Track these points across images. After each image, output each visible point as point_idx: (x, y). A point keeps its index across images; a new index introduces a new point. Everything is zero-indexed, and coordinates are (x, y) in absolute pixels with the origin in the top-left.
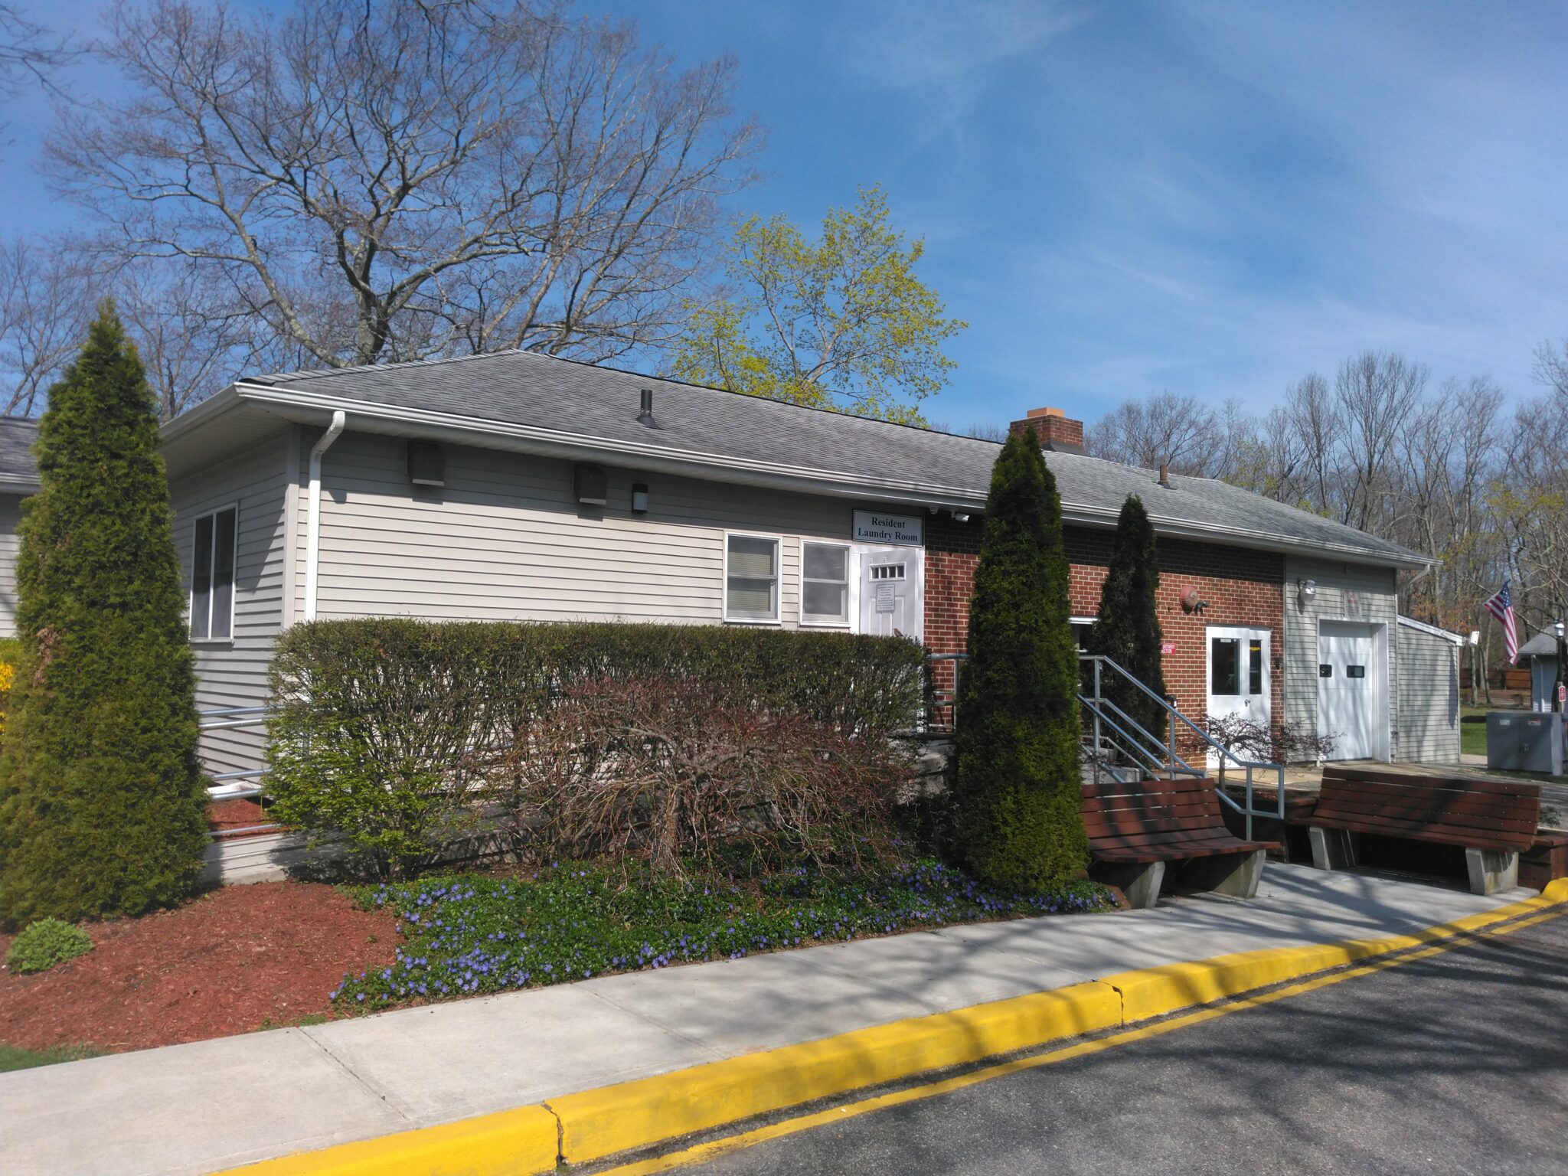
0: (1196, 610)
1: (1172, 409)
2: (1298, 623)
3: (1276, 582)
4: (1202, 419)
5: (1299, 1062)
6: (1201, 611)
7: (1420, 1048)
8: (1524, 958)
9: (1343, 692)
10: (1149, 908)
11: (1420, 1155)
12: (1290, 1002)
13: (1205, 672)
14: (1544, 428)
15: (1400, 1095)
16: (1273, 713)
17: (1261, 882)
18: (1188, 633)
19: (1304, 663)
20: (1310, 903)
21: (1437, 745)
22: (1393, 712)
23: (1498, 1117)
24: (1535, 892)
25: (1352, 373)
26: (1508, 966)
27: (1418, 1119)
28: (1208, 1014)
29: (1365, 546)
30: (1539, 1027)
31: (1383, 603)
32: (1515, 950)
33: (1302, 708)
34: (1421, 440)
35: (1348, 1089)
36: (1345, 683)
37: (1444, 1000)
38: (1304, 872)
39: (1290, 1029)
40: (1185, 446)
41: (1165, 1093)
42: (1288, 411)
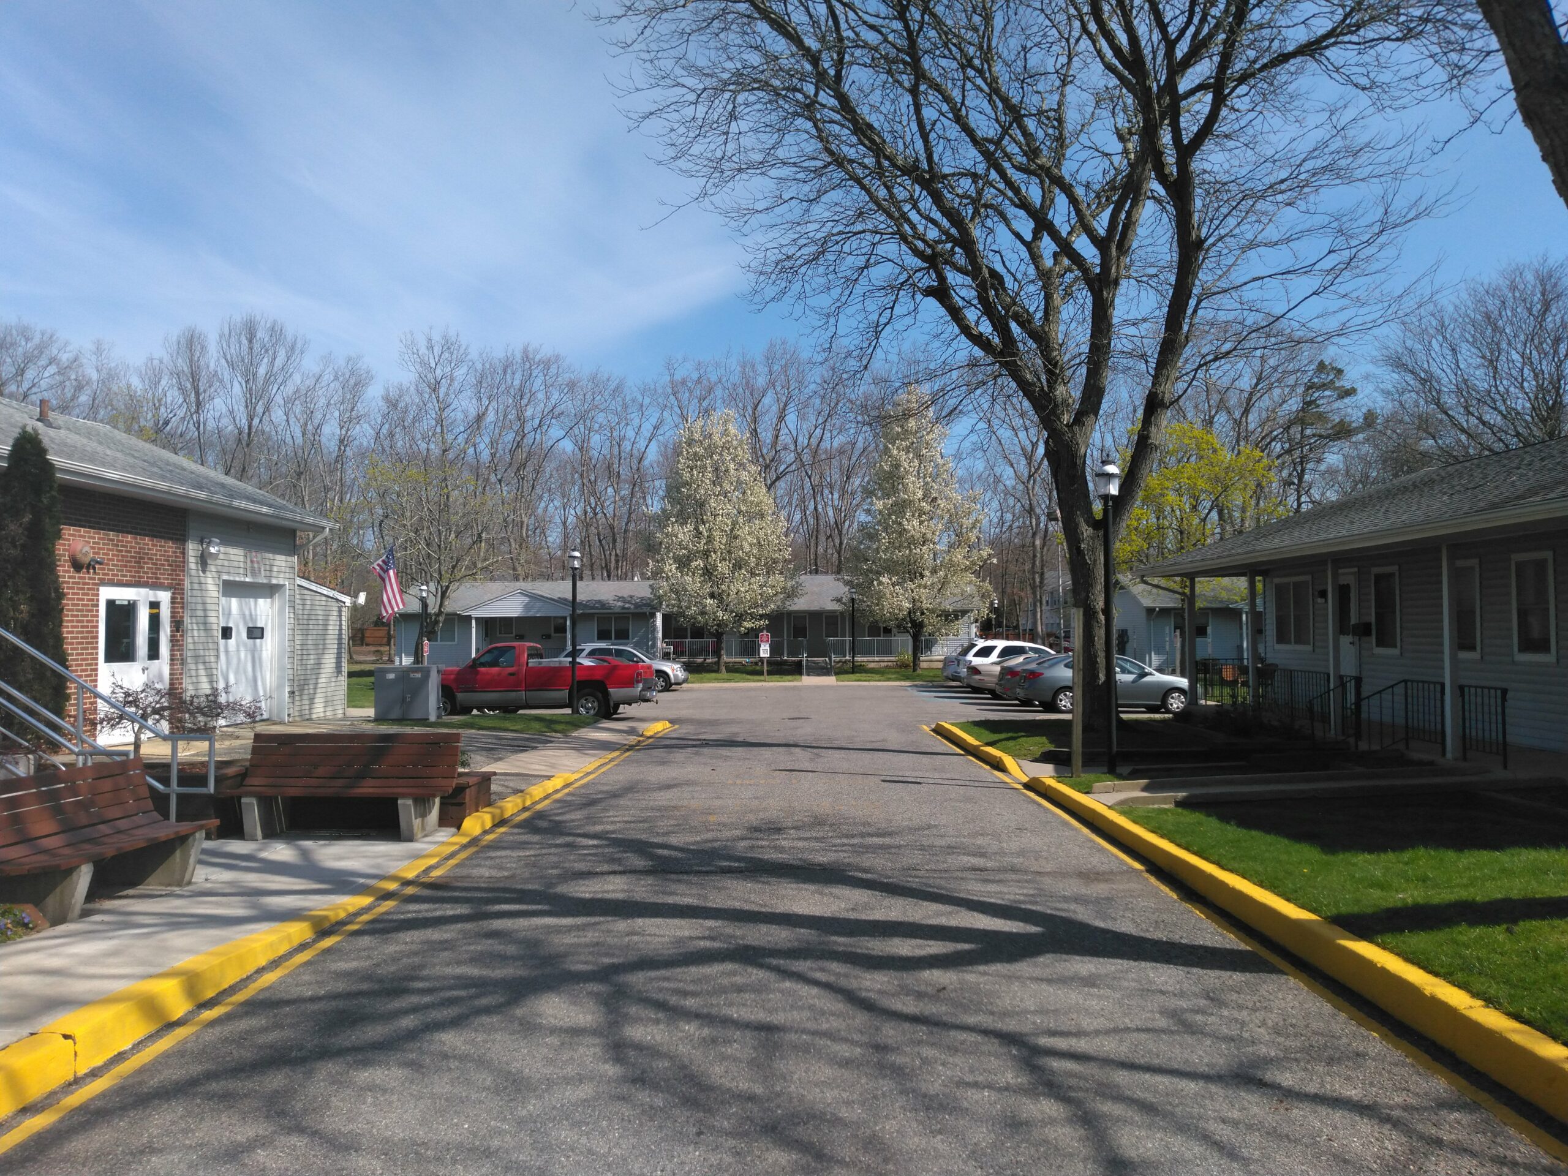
0: (88, 568)
1: (27, 340)
2: (200, 583)
3: (177, 540)
4: (65, 358)
5: (302, 1061)
6: (94, 568)
7: (415, 1009)
8: (464, 894)
9: (242, 655)
10: (72, 921)
11: (456, 1124)
12: (267, 994)
13: (97, 637)
14: (405, 411)
15: (416, 1066)
16: (171, 679)
17: (198, 866)
18: (78, 594)
19: (206, 625)
20: (253, 880)
21: (326, 702)
22: (291, 672)
23: (505, 1059)
24: (454, 830)
25: (233, 334)
26: (456, 906)
27: (442, 1085)
28: (181, 1032)
29: (270, 506)
30: (503, 958)
31: (283, 564)
32: (455, 889)
33: (202, 672)
34: (298, 409)
35: (364, 1076)
36: (245, 645)
37: (416, 954)
38: (236, 846)
39: (279, 1026)
40: (43, 384)
41: (161, 1151)
42: (165, 361)
